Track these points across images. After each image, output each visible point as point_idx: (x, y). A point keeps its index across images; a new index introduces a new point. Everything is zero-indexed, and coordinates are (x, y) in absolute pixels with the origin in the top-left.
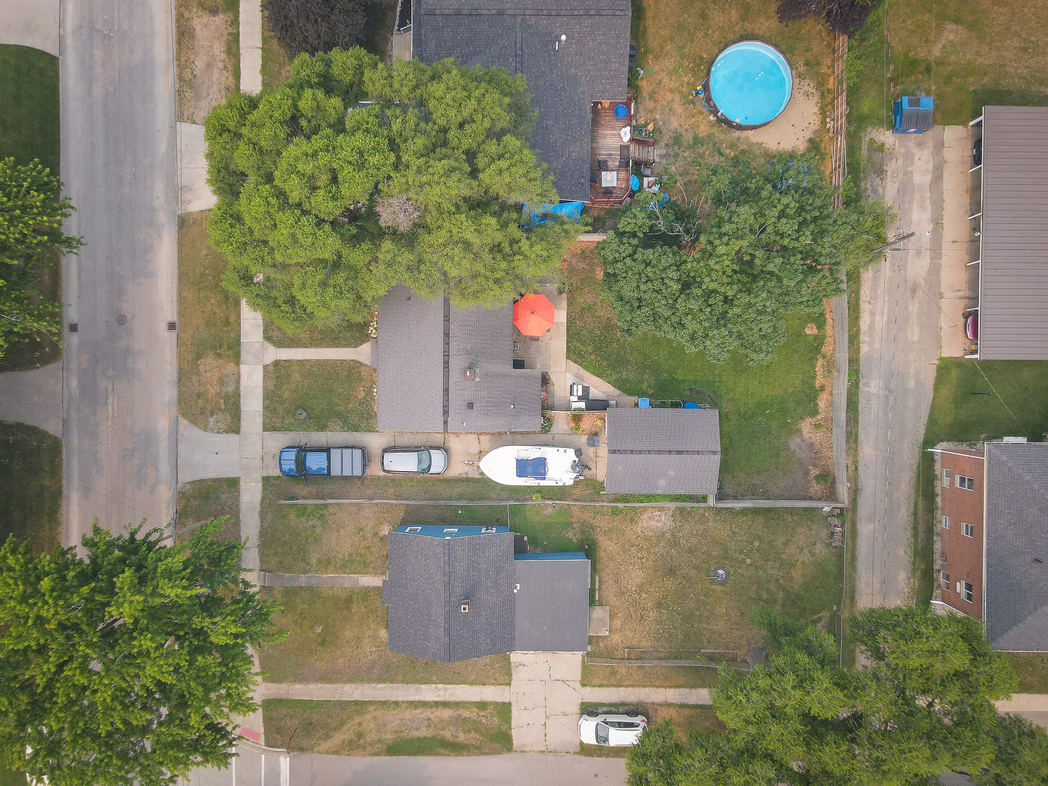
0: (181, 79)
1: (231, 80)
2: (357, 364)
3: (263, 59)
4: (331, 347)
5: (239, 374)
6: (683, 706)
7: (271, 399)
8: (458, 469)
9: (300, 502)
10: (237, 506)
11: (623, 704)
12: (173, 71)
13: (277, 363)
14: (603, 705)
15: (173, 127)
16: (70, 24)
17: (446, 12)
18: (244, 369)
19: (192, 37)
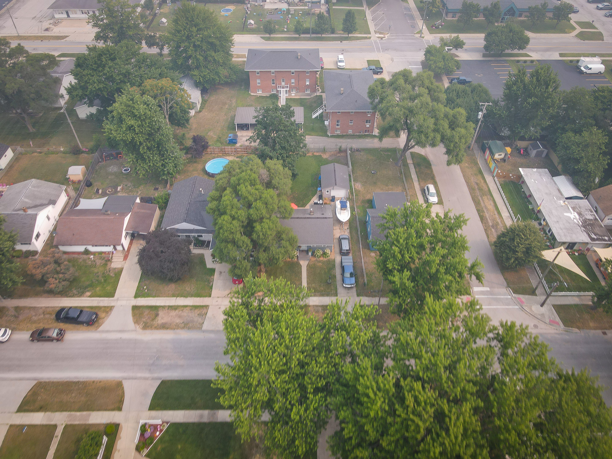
0: (183, 328)
1: (188, 308)
2: (308, 266)
3: (181, 297)
4: (301, 274)
5: (314, 306)
7: (324, 294)
9: (366, 281)
10: (369, 305)
11: (422, 194)
12: (179, 331)
14: (424, 199)
15: (204, 331)
18: (312, 304)
19: (166, 323)
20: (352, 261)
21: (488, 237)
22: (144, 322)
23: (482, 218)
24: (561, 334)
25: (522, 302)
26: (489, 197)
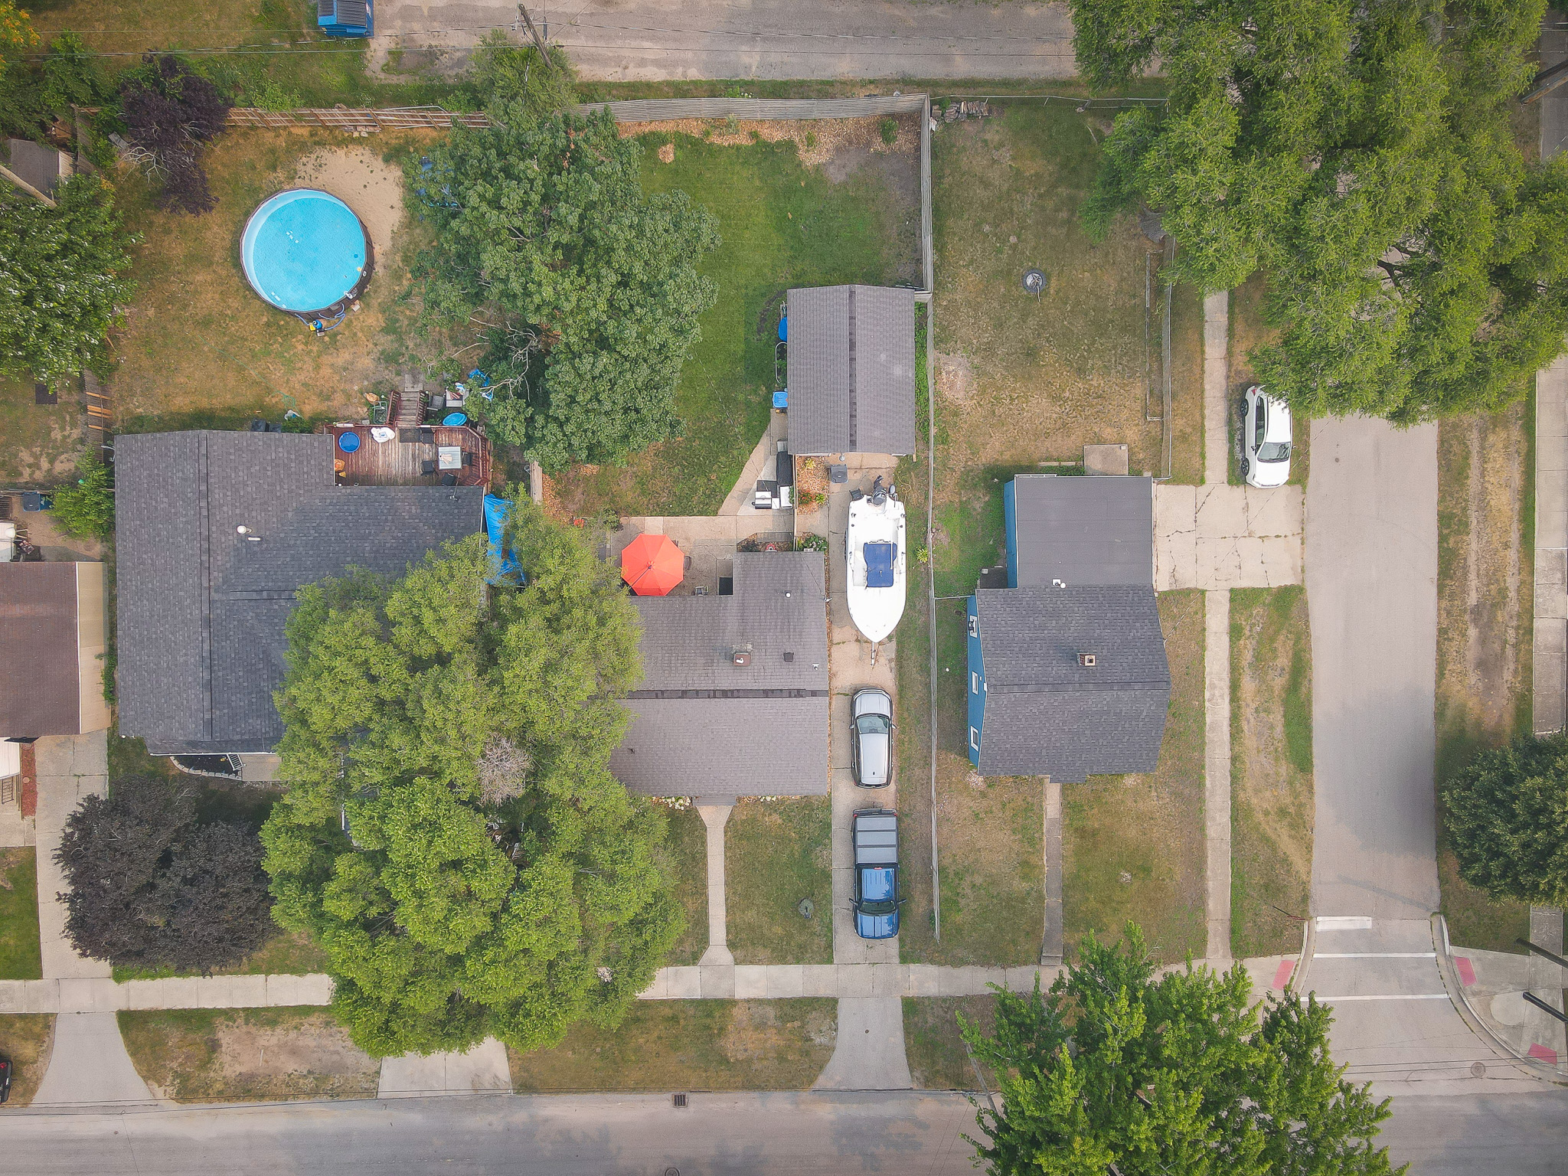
0: (314, 1093)
1: (314, 1019)
2: (731, 826)
3: (282, 971)
4: (705, 865)
5: (748, 1001)
6: (1231, 332)
7: (784, 953)
8: (884, 674)
9: (936, 907)
10: (944, 1000)
11: (1230, 422)
12: (303, 1105)
13: (731, 945)
14: (1231, 452)
15: (386, 1103)
17: (207, 703)
18: (741, 993)
19: (251, 1077)
20: (892, 838)
21: (1440, 675)
22: (177, 1075)
24: (1549, 1095)
25: (1468, 976)
26: (1516, 434)
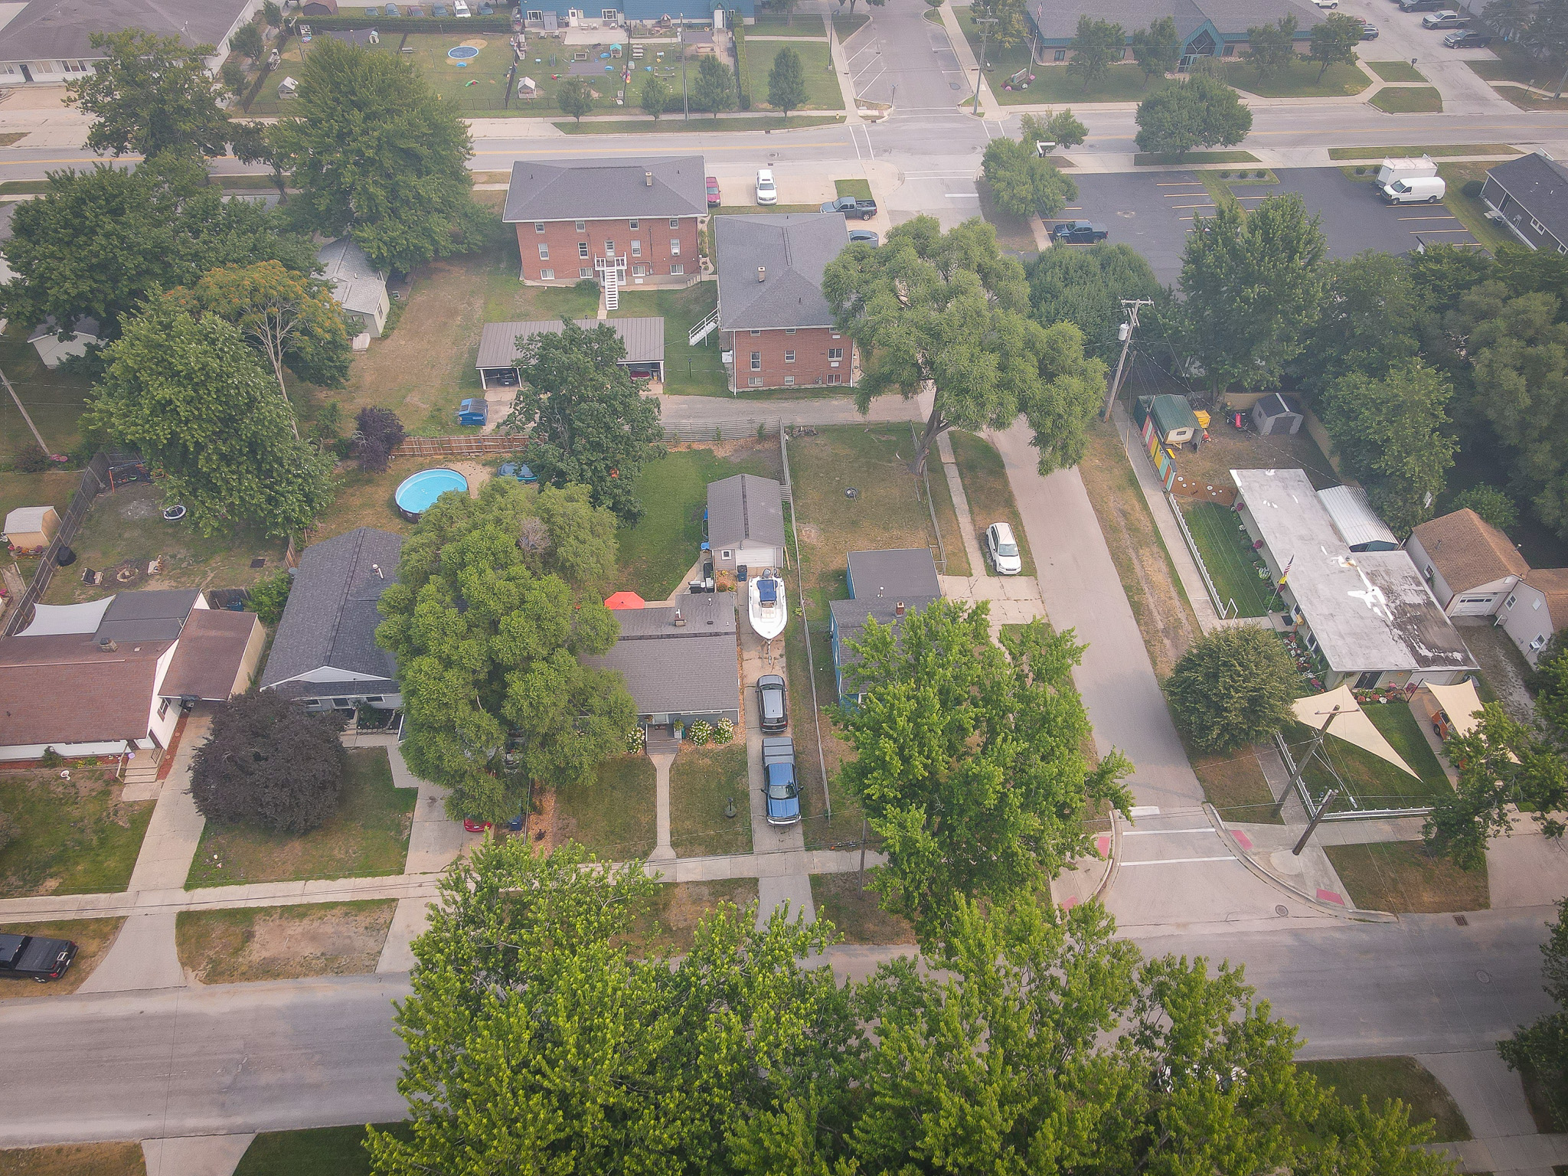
0: (322, 971)
1: (336, 910)
2: (674, 768)
3: (320, 878)
4: (655, 792)
5: (687, 883)
7: (715, 847)
9: (828, 807)
10: (842, 875)
11: (981, 548)
12: (311, 981)
13: (674, 845)
14: (985, 561)
15: (381, 978)
16: (214, 1121)
18: (681, 878)
19: (273, 960)
20: (790, 750)
21: (1154, 663)
22: (211, 960)
23: (1139, 611)
25: (1246, 843)
